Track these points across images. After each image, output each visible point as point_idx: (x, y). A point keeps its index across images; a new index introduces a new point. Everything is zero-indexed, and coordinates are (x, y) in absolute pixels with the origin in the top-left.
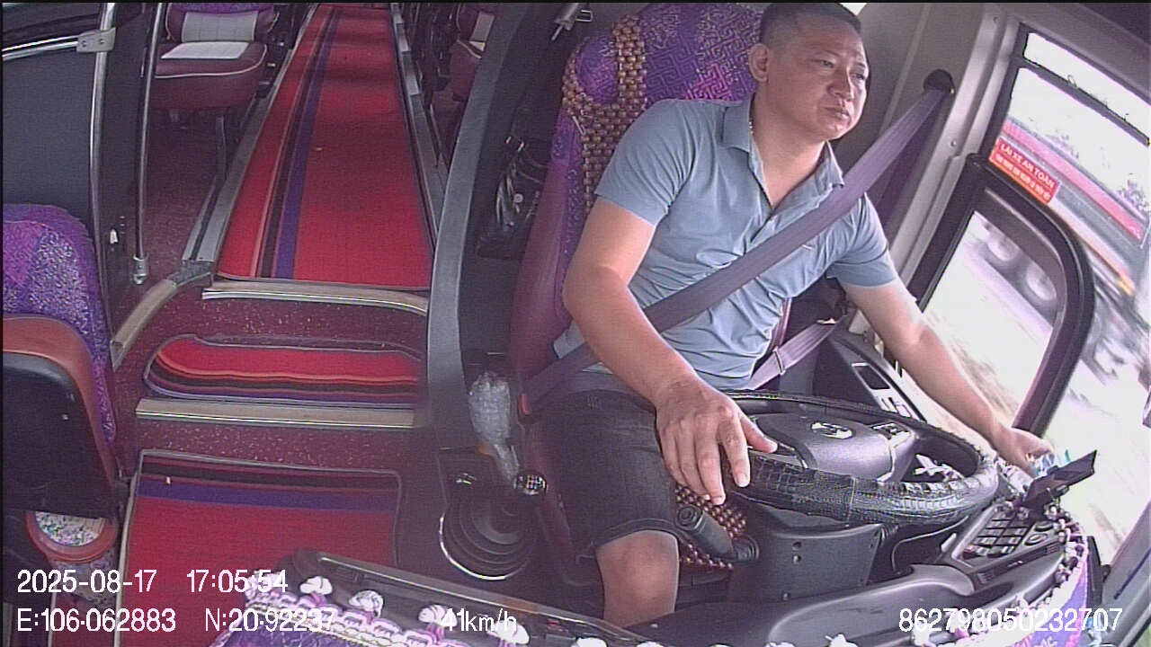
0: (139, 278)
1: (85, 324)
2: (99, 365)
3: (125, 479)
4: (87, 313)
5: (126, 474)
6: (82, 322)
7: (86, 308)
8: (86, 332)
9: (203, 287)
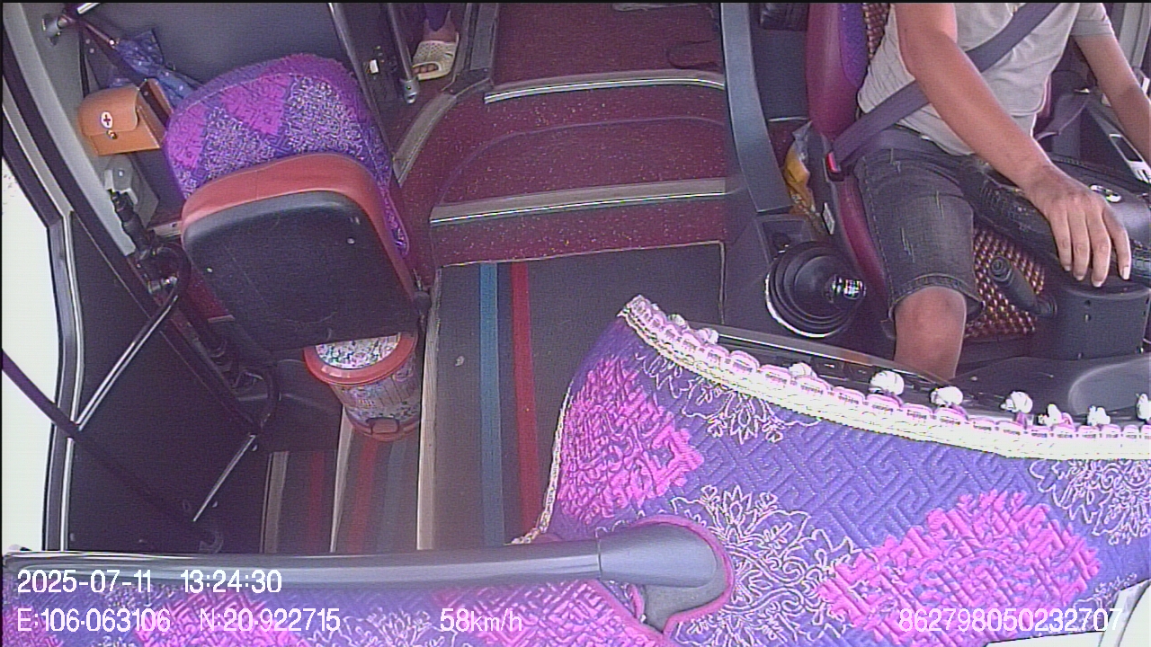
0: (411, 98)
1: (360, 152)
2: (383, 186)
3: (425, 288)
4: (361, 140)
5: (425, 282)
6: (357, 151)
7: (359, 136)
8: (362, 158)
9: (484, 93)
